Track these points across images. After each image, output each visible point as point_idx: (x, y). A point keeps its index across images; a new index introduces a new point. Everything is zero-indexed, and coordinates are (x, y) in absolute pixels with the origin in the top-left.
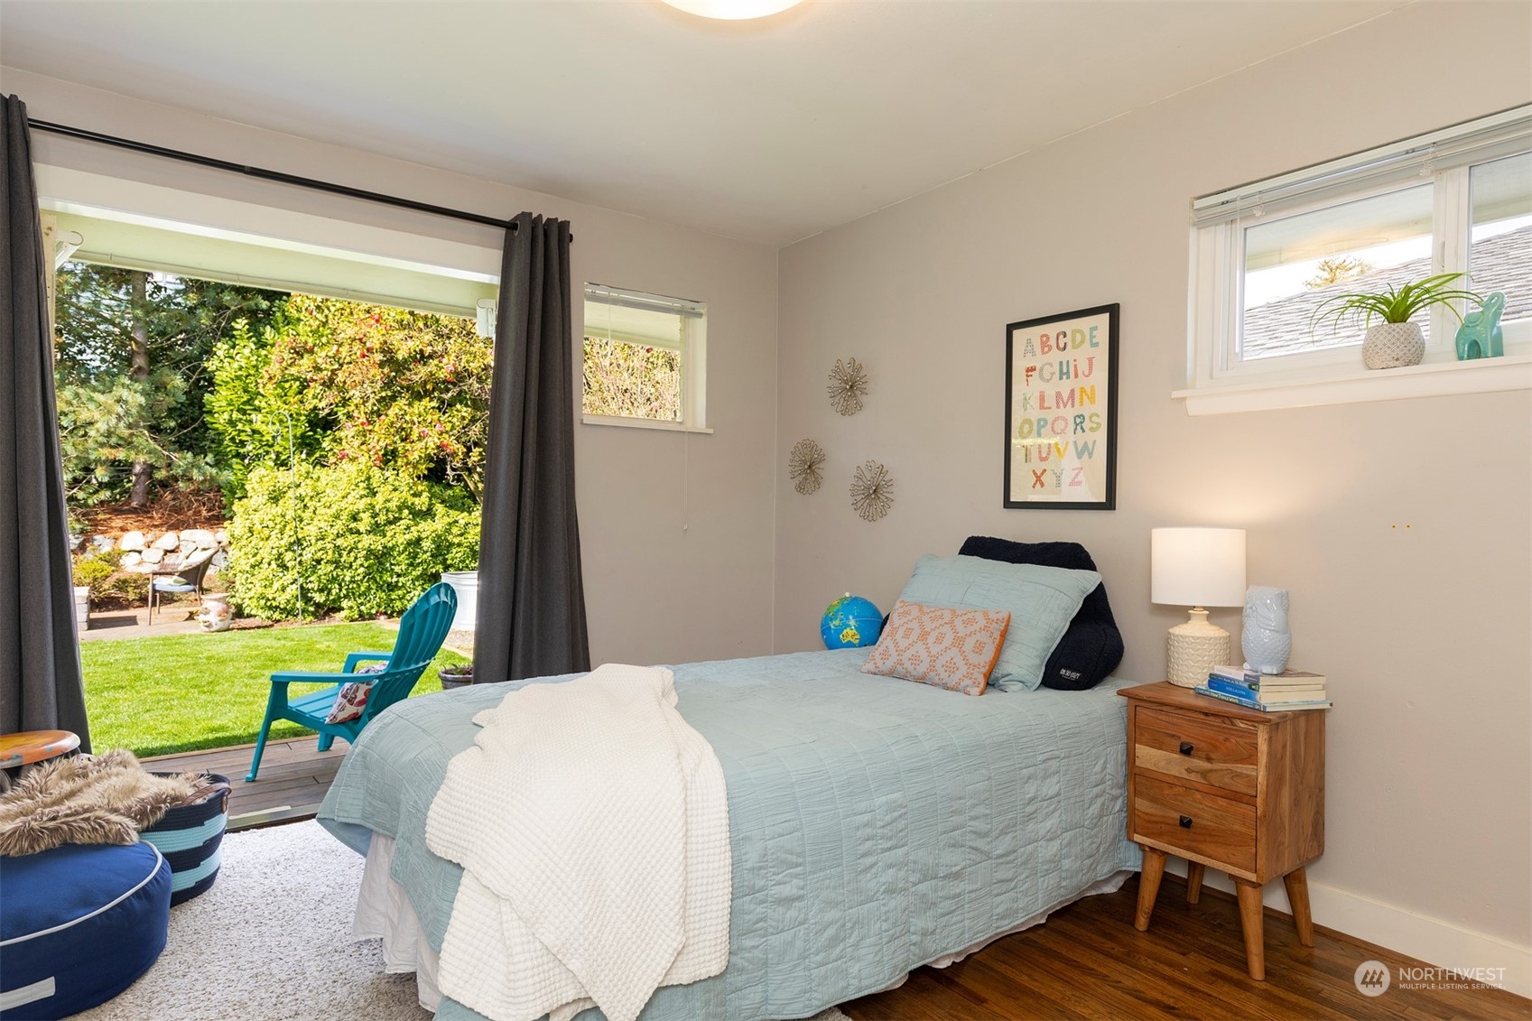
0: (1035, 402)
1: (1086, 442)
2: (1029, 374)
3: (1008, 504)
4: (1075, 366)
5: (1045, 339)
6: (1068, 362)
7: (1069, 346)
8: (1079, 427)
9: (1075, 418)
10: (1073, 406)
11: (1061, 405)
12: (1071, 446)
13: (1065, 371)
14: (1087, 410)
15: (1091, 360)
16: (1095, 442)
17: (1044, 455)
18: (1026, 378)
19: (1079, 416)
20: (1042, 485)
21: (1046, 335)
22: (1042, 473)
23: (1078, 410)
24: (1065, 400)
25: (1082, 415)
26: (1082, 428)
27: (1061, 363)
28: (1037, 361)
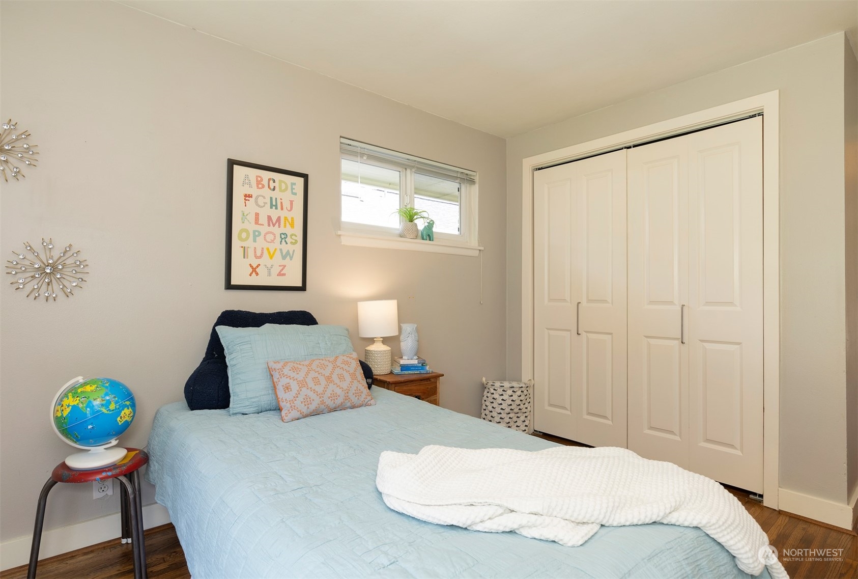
0: (252, 218)
1: (288, 251)
2: (247, 198)
3: (229, 286)
4: (281, 203)
5: (259, 179)
6: (276, 199)
7: (277, 189)
8: (283, 241)
9: (281, 234)
10: (279, 227)
11: (271, 224)
12: (278, 252)
13: (274, 203)
14: (288, 230)
15: (291, 202)
16: (294, 251)
17: (258, 254)
18: (244, 201)
19: (283, 234)
20: (257, 274)
21: (260, 177)
22: (257, 267)
23: (282, 230)
24: (274, 222)
25: (285, 234)
26: (285, 241)
27: (271, 198)
28: (254, 191)
